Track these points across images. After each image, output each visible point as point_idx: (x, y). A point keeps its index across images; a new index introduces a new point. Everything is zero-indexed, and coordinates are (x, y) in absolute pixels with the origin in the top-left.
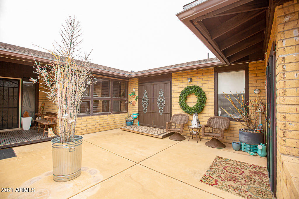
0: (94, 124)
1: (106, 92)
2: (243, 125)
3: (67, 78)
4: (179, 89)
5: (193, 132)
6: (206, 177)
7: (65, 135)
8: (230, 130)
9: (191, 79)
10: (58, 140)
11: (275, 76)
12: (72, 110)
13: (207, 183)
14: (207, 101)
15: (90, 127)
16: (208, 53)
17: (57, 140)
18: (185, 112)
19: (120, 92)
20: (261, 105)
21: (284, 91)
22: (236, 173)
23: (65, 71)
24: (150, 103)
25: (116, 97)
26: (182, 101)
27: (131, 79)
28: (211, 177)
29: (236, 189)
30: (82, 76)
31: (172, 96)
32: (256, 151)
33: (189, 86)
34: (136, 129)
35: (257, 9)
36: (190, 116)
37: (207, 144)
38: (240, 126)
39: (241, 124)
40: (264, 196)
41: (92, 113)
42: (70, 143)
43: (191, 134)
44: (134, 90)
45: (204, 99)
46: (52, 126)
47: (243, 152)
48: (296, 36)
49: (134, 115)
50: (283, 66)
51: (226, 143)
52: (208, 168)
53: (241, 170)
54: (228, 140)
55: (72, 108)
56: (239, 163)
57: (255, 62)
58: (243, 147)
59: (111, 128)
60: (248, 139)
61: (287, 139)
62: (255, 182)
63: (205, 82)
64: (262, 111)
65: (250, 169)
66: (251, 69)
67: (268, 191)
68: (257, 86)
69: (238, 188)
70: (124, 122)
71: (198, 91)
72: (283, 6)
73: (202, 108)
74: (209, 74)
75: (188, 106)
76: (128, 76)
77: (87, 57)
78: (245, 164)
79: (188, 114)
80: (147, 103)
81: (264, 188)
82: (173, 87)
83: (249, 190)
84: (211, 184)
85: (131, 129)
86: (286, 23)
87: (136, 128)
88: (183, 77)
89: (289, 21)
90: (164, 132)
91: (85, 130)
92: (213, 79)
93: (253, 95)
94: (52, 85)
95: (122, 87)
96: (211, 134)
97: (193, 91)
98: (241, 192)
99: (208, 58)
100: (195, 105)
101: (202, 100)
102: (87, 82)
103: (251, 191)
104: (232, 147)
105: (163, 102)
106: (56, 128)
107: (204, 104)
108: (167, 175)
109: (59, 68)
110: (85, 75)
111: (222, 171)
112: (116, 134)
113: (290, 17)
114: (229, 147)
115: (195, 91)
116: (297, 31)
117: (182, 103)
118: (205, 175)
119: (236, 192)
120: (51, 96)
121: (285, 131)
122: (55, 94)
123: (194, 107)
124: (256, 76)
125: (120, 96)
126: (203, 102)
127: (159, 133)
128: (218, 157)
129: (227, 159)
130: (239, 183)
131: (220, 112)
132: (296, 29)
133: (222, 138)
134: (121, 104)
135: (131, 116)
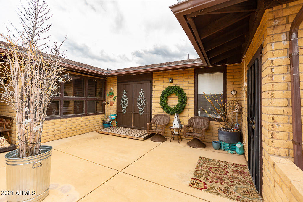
0: (65, 128)
1: (79, 91)
2: (221, 124)
3: (30, 73)
4: (160, 89)
5: (175, 132)
6: (194, 181)
7: (27, 146)
8: (210, 130)
9: (172, 79)
10: (15, 153)
11: (261, 78)
12: (38, 115)
13: (196, 188)
14: (188, 102)
15: (59, 132)
16: (188, 54)
17: (13, 154)
18: (166, 113)
19: (96, 92)
20: (238, 106)
21: (273, 93)
22: (221, 173)
23: (27, 64)
24: (129, 102)
25: (91, 97)
26: (163, 101)
27: (109, 77)
28: (198, 180)
29: (225, 191)
30: (51, 72)
31: (153, 96)
32: (234, 149)
33: (170, 86)
34: (115, 132)
35: (247, 11)
36: (171, 117)
37: (189, 144)
38: (218, 125)
39: (220, 124)
40: (251, 196)
41: (61, 115)
42: (35, 157)
43: (172, 134)
44: (112, 89)
45: (185, 99)
46: (5, 133)
47: (223, 151)
48: (284, 40)
49: (112, 116)
50: (271, 69)
51: (206, 142)
52: (194, 170)
53: (225, 170)
54: (208, 139)
55: (37, 111)
56: (222, 163)
57: (232, 65)
58: (223, 146)
59: (86, 132)
60: (227, 138)
61: (274, 140)
62: (240, 181)
63: (186, 83)
64: (239, 111)
65: (233, 168)
66: (229, 71)
67: (253, 191)
68: (234, 88)
69: (226, 190)
70: (100, 124)
71: (179, 92)
72: (272, 10)
73: (183, 108)
74: (189, 75)
75: (169, 107)
76: (106, 74)
77: (58, 48)
78: (227, 164)
79: (169, 115)
80: (126, 104)
81: (249, 187)
82: (153, 87)
83: (236, 190)
84: (200, 188)
85: (109, 132)
86: (275, 27)
87: (114, 130)
88: (164, 77)
89: (278, 25)
90: (145, 133)
91: (52, 136)
92: (194, 79)
93: (231, 96)
94: (5, 81)
95: (98, 86)
96: (192, 134)
97: (174, 91)
98: (229, 194)
99: (188, 58)
100: (176, 106)
101: (183, 100)
102: (58, 79)
103: (239, 191)
104: (213, 147)
105: (143, 102)
106: (10, 136)
107: (185, 104)
108: (155, 182)
109: (17, 59)
110: (56, 70)
111: (207, 172)
112: (92, 138)
113: (279, 21)
114: (210, 146)
115: (176, 91)
116: (285, 36)
117: (163, 103)
118: (193, 179)
119: (226, 195)
120: (5, 96)
121: (273, 132)
122: (11, 93)
123: (175, 108)
124: (234, 78)
125: (96, 96)
126: (184, 102)
127: (140, 134)
128: (201, 158)
129: (210, 159)
130: (226, 184)
131: (199, 112)
132: (284, 34)
133: (203, 138)
134: (97, 104)
135: (108, 117)
